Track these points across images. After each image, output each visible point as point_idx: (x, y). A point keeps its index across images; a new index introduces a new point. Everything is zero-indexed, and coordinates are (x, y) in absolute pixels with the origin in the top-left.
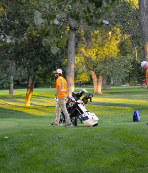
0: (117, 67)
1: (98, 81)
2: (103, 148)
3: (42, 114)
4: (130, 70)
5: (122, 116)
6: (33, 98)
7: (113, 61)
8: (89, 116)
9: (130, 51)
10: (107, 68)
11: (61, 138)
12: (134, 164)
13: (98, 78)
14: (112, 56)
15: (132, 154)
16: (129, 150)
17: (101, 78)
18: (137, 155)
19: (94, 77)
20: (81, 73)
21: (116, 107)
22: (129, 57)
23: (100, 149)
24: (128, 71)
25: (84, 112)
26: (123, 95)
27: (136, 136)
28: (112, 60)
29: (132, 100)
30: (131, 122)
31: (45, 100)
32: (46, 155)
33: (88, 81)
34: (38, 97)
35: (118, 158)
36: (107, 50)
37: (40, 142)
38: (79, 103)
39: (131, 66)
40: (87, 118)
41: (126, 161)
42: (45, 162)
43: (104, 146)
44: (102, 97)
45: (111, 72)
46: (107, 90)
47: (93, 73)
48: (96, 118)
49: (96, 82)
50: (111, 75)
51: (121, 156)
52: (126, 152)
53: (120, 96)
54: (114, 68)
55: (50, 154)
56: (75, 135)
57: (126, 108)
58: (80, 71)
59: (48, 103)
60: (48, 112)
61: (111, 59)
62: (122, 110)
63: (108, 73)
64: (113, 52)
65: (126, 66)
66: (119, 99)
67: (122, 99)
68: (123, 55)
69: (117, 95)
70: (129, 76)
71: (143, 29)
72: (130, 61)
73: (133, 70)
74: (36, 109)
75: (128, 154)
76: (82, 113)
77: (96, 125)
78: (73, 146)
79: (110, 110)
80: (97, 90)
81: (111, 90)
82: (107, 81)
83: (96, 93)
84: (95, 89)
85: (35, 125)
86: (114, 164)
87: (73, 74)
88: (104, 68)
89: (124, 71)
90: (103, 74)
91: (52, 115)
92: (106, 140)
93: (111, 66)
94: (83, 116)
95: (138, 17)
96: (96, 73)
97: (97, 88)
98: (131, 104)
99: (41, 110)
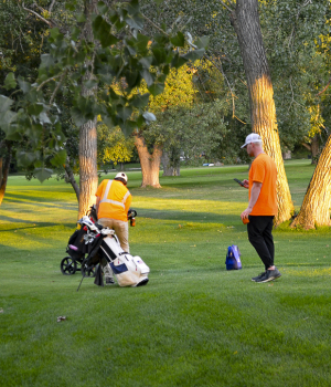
0: (192, 128)
1: (151, 160)
2: (158, 344)
3: (27, 244)
4: (221, 134)
5: (205, 246)
6: (6, 202)
7: (184, 114)
8: (128, 264)
9: (220, 91)
10: (170, 129)
11: (67, 319)
12: (226, 382)
13: (151, 153)
14: (181, 103)
15: (221, 356)
16: (216, 346)
17: (157, 153)
18: (232, 360)
19: (143, 150)
20: (114, 142)
21: (191, 223)
22: (219, 104)
23: (152, 345)
24: (218, 137)
25: (117, 254)
26: (206, 191)
27: (231, 312)
28: (182, 111)
29: (227, 203)
30: (222, 269)
31: (32, 206)
32: (33, 362)
33: (128, 159)
34: (19, 198)
35: (190, 366)
36: (170, 90)
37: (21, 330)
38: (106, 236)
39: (222, 125)
40: (123, 268)
41: (209, 373)
42: (31, 379)
43: (161, 338)
44: (161, 197)
45: (180, 138)
46: (171, 177)
47: (139, 141)
48: (144, 268)
49: (147, 161)
50: (179, 146)
51: (198, 362)
52: (208, 351)
53: (200, 192)
54: (187, 129)
55: (43, 359)
56: (98, 311)
57: (213, 224)
58: (110, 138)
59: (39, 213)
60: (41, 240)
61: (178, 111)
62: (206, 229)
63: (172, 142)
64: (182, 93)
65: (213, 125)
66: (199, 202)
67: (205, 202)
68: (207, 101)
69: (194, 191)
70: (221, 146)
71: (247, 50)
72: (221, 113)
73: (228, 134)
74: (12, 230)
75: (213, 356)
76: (114, 257)
77: (144, 283)
78: (92, 338)
79: (179, 230)
80: (150, 179)
81: (180, 176)
82: (172, 159)
83: (147, 186)
84: (146, 176)
85: (11, 281)
86: (184, 382)
87: (93, 152)
88: (163, 132)
89: (207, 136)
90: (161, 144)
91: (50, 246)
92: (165, 324)
93: (180, 125)
94: (116, 264)
95: (235, 23)
96: (145, 143)
97: (150, 174)
98: (224, 213)
99: (24, 235)
